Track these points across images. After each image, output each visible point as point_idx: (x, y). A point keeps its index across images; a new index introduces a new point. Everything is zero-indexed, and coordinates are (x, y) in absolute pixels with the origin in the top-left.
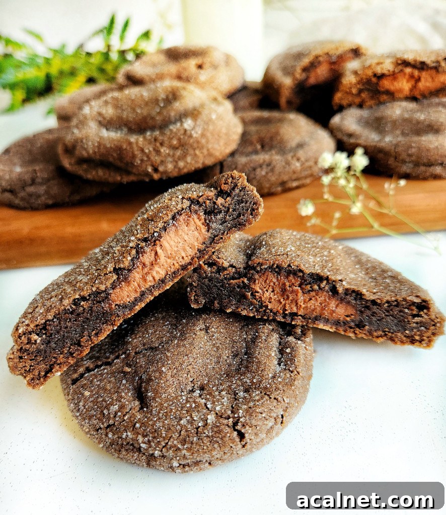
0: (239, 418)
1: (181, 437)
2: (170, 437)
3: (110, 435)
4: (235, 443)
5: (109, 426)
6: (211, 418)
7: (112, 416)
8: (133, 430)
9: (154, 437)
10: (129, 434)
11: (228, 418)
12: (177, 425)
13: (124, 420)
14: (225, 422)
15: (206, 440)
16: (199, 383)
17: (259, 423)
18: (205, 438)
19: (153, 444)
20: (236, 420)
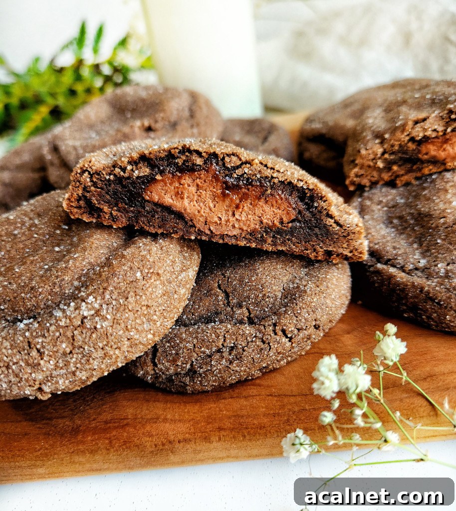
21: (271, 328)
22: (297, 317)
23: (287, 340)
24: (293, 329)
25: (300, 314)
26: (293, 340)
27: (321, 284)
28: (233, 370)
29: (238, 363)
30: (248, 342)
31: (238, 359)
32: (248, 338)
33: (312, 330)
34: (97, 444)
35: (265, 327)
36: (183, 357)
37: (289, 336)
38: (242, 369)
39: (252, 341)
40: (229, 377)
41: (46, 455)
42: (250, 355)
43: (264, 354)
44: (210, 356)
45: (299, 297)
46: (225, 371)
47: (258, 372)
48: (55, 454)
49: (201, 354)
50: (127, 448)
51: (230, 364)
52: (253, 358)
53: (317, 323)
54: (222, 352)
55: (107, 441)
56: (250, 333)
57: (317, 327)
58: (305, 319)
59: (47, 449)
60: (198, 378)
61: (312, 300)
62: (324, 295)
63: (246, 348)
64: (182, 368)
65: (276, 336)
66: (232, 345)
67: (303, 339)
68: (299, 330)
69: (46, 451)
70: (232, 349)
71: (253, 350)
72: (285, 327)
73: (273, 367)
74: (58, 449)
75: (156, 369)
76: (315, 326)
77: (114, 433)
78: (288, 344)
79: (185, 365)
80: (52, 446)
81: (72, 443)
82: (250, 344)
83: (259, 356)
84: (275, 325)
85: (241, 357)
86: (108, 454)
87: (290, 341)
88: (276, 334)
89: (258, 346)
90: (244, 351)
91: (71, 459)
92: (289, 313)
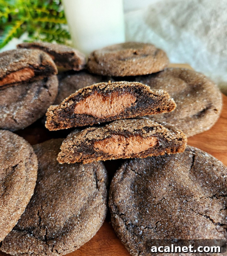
23: (58, 254)
24: (61, 250)
35: (49, 246)
37: (59, 252)
88: (53, 251)
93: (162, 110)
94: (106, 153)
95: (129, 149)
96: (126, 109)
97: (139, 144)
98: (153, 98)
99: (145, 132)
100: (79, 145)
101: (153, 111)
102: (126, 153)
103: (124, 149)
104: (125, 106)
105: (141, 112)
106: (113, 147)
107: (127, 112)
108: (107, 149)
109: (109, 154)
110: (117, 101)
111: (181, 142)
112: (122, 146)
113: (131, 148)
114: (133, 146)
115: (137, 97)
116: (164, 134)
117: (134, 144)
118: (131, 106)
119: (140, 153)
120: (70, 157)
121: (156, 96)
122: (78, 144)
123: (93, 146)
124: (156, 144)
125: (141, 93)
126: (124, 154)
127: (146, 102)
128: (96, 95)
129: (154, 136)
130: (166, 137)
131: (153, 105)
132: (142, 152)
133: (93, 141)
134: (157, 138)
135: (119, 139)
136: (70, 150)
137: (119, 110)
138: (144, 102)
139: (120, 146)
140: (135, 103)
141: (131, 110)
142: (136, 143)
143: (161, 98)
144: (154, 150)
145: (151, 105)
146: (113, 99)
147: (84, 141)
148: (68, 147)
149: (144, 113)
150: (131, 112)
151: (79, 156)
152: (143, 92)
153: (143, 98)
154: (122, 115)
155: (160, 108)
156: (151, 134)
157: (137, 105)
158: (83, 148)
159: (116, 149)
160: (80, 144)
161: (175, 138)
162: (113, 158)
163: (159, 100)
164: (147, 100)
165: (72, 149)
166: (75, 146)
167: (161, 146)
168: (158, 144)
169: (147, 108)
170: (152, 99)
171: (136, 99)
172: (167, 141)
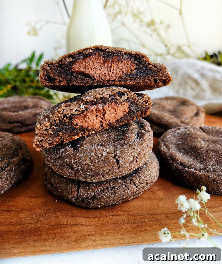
0: (117, 154)
1: (91, 160)
2: (86, 160)
3: (59, 161)
4: (115, 165)
5: (60, 157)
6: (105, 154)
7: (61, 153)
8: (70, 158)
9: (79, 160)
10: (68, 159)
11: (112, 154)
12: (89, 155)
13: (66, 154)
14: (111, 155)
15: (102, 162)
16: (101, 143)
17: (126, 157)
18: (101, 161)
19: (78, 163)
20: (115, 155)
21: (129, 181)
22: (140, 178)
23: (135, 187)
24: (138, 183)
25: (141, 177)
26: (138, 187)
27: (149, 166)
28: (112, 198)
29: (114, 194)
30: (120, 186)
31: (115, 193)
32: (120, 184)
33: (145, 184)
34: (48, 236)
35: (126, 180)
36: (91, 190)
37: (136, 185)
38: (116, 197)
39: (121, 186)
40: (110, 201)
41: (21, 242)
42: (120, 192)
43: (126, 192)
44: (103, 191)
45: (140, 170)
46: (108, 198)
47: (121, 201)
48: (26, 241)
49: (99, 189)
50: (63, 238)
51: (111, 195)
52: (121, 193)
53: (147, 182)
54: (108, 189)
55: (53, 235)
56: (120, 182)
57: (147, 183)
58: (143, 179)
59: (22, 239)
60: (96, 200)
61: (146, 172)
62: (150, 171)
63: (118, 188)
64: (90, 195)
65: (131, 185)
66: (113, 186)
67: (141, 187)
68: (140, 183)
69: (21, 240)
70: (113, 188)
71: (121, 190)
72: (135, 181)
73: (127, 200)
74: (28, 239)
75: (78, 194)
76: (146, 183)
77: (57, 231)
78: (136, 189)
79: (91, 194)
80: (25, 237)
81: (36, 235)
82: (120, 187)
83: (124, 192)
84: (131, 180)
85: (116, 192)
86: (53, 241)
87: (136, 187)
88: (131, 184)
89: (124, 188)
90: (117, 189)
91: (33, 244)
92: (137, 176)
93: (159, 81)
94: (85, 128)
95: (106, 118)
96: (125, 75)
97: (114, 111)
98: (152, 68)
99: (119, 98)
100: (57, 125)
101: (151, 81)
102: (104, 124)
103: (101, 120)
104: (124, 71)
105: (139, 80)
106: (92, 120)
107: (125, 78)
108: (86, 123)
109: (89, 128)
110: (117, 66)
111: (147, 104)
112: (99, 117)
113: (108, 117)
114: (109, 114)
115: (137, 65)
116: (134, 99)
117: (110, 112)
118: (130, 73)
119: (116, 121)
120: (49, 140)
121: (155, 67)
122: (56, 122)
123: (72, 122)
124: (128, 109)
125: (141, 62)
126: (102, 126)
127: (144, 71)
128: (97, 56)
129: (126, 101)
130: (136, 101)
131: (151, 76)
132: (118, 120)
133: (72, 117)
134: (129, 103)
135: (97, 109)
136: (47, 132)
137: (118, 75)
138: (143, 71)
139: (98, 117)
140: (134, 70)
141: (130, 77)
142: (112, 111)
143: (159, 70)
144: (127, 116)
145: (149, 75)
146: (113, 63)
147: (62, 118)
148: (45, 128)
149: (142, 81)
150: (129, 79)
151: (58, 137)
152: (143, 61)
153: (142, 67)
154: (121, 81)
155: (157, 79)
156: (124, 99)
157: (136, 73)
158: (62, 127)
159: (95, 121)
160: (58, 122)
161: (143, 101)
162: (93, 131)
163: (157, 72)
164: (145, 70)
165: (50, 130)
166: (53, 126)
167: (133, 111)
168: (130, 109)
169: (145, 77)
170: (150, 69)
171: (135, 67)
172: (137, 105)
